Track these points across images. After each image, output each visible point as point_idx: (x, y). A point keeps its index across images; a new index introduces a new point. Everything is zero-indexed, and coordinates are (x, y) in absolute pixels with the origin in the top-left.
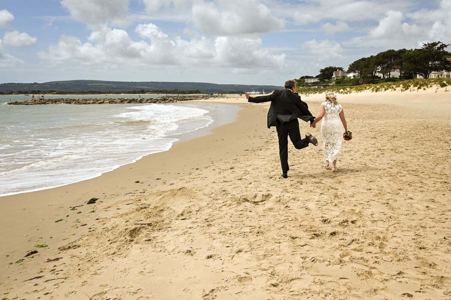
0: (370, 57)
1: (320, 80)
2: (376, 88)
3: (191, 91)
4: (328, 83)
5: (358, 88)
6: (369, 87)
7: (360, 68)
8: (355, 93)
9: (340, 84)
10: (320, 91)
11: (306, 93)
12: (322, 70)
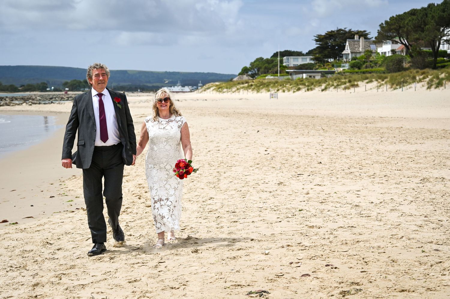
0: (426, 6)
1: (316, 59)
2: (438, 78)
3: (29, 85)
4: (333, 66)
5: (396, 79)
6: (421, 77)
7: (403, 32)
8: (389, 90)
9: (359, 68)
10: (308, 86)
11: (278, 90)
12: (319, 36)
